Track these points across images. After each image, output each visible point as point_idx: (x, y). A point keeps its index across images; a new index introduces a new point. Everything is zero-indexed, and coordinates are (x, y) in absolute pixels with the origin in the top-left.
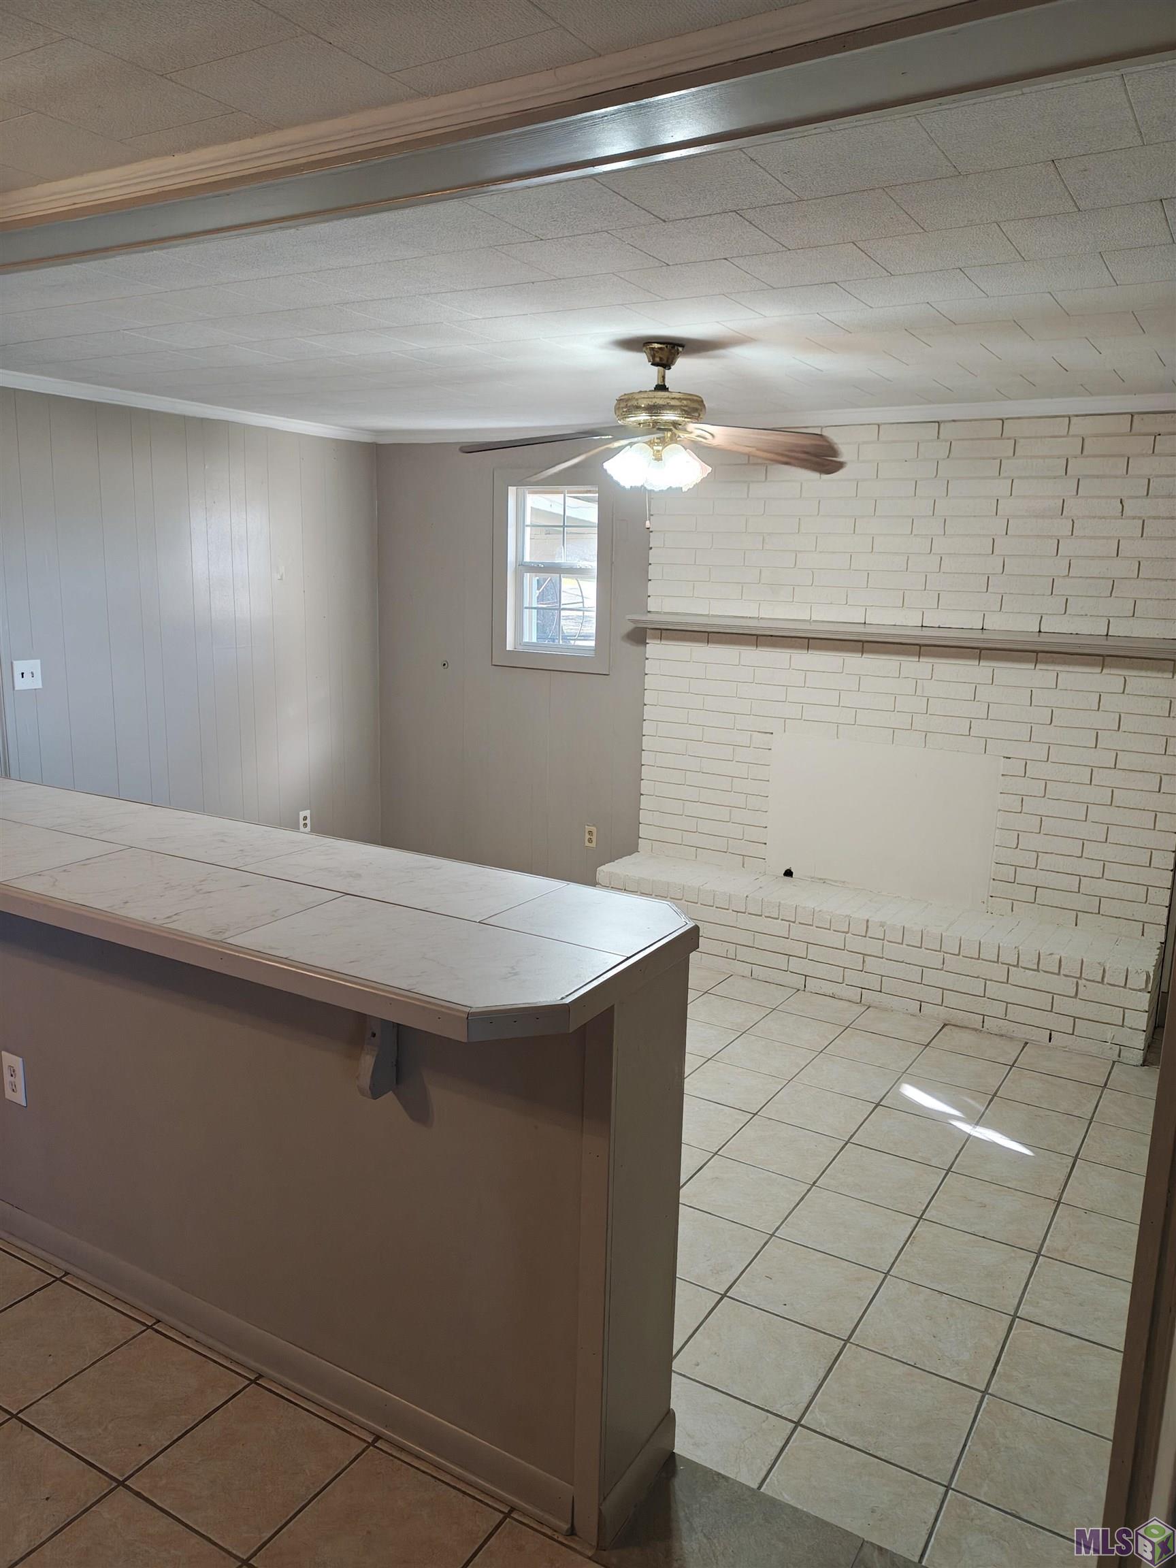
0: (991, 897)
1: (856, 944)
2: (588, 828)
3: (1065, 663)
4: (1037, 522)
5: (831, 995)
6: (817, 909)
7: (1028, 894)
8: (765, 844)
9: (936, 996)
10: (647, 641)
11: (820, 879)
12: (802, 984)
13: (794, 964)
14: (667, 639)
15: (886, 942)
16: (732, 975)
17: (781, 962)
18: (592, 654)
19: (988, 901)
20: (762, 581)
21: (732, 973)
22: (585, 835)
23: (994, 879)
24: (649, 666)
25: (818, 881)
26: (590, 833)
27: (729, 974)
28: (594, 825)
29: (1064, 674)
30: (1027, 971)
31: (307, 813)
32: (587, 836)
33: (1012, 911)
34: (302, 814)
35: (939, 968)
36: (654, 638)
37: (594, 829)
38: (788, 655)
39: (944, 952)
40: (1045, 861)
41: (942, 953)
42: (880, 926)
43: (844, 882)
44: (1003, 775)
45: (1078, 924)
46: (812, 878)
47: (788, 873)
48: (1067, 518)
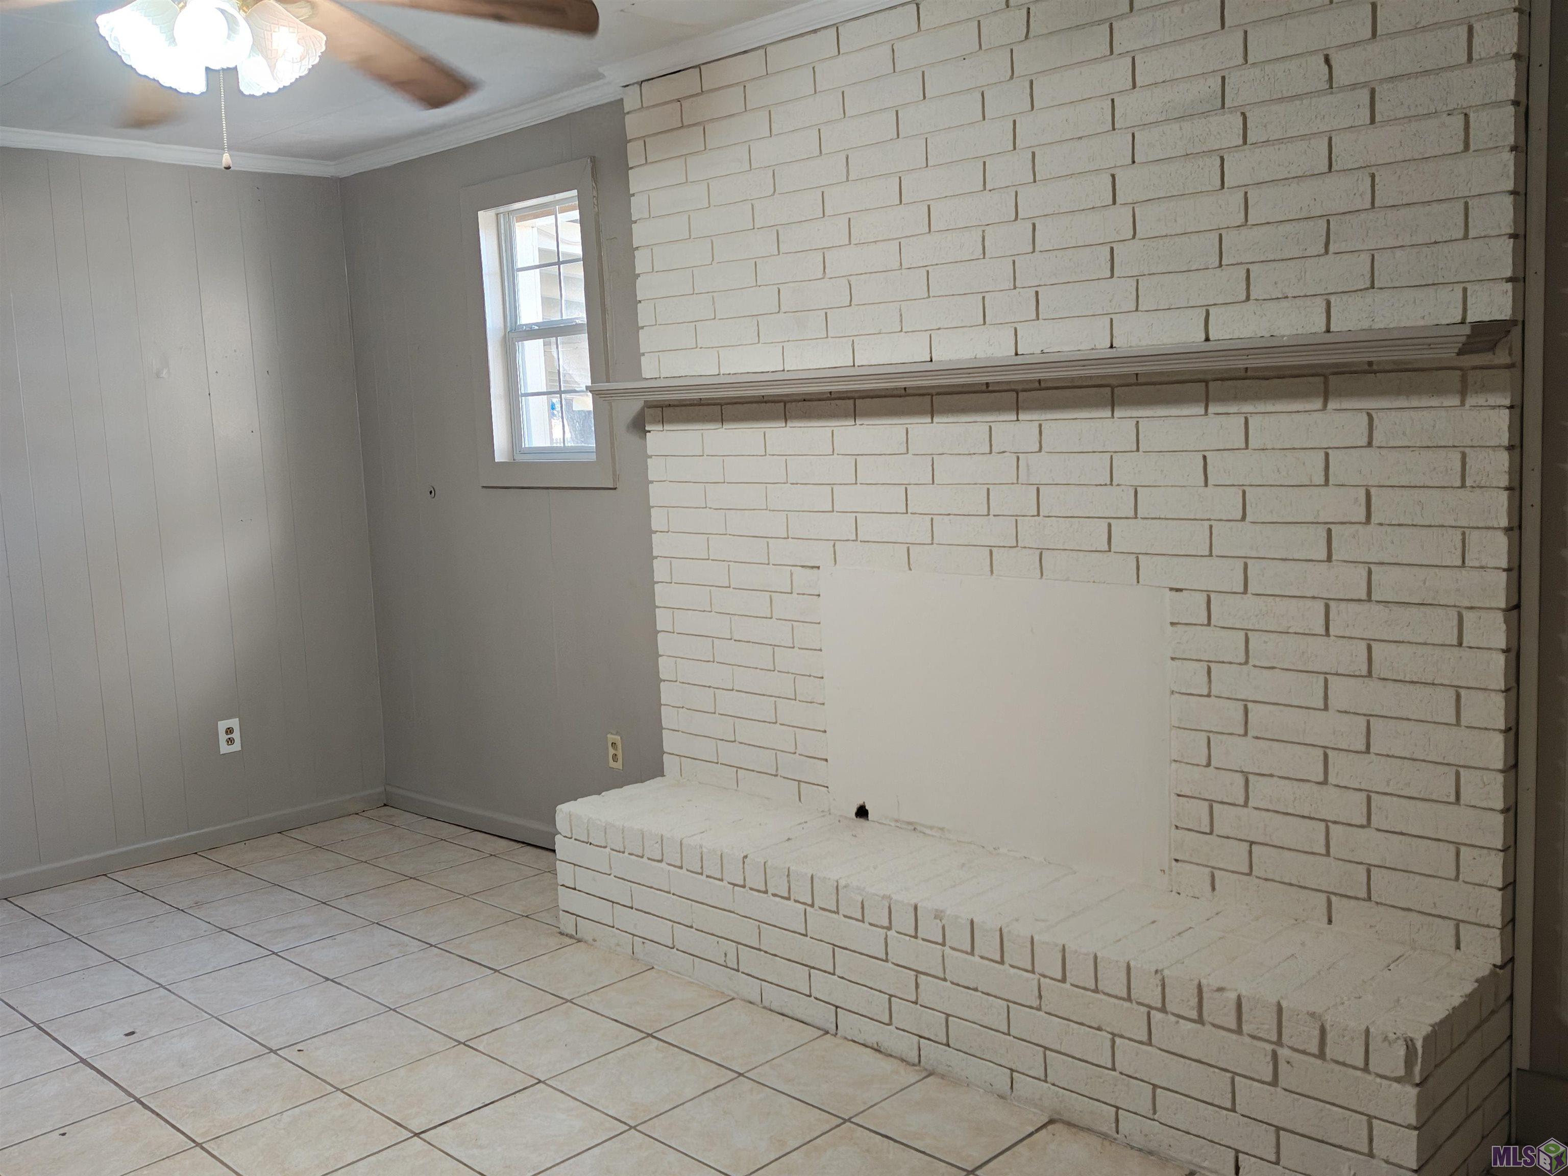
0: (1177, 860)
1: (902, 949)
2: (611, 738)
3: (1257, 397)
4: (1181, 129)
5: (875, 1046)
6: (842, 883)
7: (1237, 855)
8: (826, 760)
9: (1032, 1061)
10: (647, 429)
11: (909, 823)
12: (832, 1023)
13: (823, 985)
14: (672, 421)
15: (947, 950)
16: (733, 999)
17: (798, 977)
18: (593, 457)
19: (1170, 868)
20: (783, 309)
21: (735, 996)
22: (608, 748)
23: (1177, 827)
24: (655, 468)
25: (904, 826)
26: (614, 744)
27: (728, 995)
28: (617, 733)
29: (1259, 418)
30: (1181, 1021)
31: (234, 723)
32: (611, 751)
33: (1214, 889)
34: (223, 725)
35: (1035, 1006)
36: (654, 422)
37: (617, 739)
38: (829, 430)
39: (1040, 975)
40: (1261, 790)
41: (1037, 976)
42: (935, 918)
43: (942, 829)
44: (1172, 624)
45: (1333, 920)
46: (897, 821)
47: (862, 812)
48: (1233, 110)
